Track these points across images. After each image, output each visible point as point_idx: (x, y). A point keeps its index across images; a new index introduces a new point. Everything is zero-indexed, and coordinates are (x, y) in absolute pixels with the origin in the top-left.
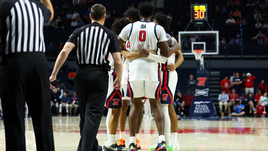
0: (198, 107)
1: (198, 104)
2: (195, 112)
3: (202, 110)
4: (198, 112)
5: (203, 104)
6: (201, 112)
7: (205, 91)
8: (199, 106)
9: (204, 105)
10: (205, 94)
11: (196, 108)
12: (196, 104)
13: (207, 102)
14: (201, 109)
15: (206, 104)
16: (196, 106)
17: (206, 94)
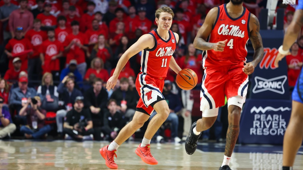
0: (259, 120)
1: (260, 113)
2: (252, 131)
3: (271, 127)
4: (259, 133)
5: (272, 113)
6: (266, 133)
7: (277, 81)
8: (263, 117)
9: (276, 117)
10: (277, 89)
11: (256, 123)
12: (255, 113)
13: (282, 109)
14: (268, 126)
15: (279, 113)
16: (256, 117)
17: (281, 90)
